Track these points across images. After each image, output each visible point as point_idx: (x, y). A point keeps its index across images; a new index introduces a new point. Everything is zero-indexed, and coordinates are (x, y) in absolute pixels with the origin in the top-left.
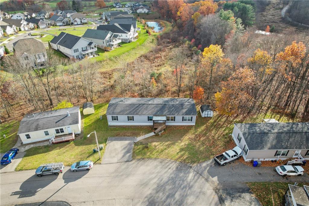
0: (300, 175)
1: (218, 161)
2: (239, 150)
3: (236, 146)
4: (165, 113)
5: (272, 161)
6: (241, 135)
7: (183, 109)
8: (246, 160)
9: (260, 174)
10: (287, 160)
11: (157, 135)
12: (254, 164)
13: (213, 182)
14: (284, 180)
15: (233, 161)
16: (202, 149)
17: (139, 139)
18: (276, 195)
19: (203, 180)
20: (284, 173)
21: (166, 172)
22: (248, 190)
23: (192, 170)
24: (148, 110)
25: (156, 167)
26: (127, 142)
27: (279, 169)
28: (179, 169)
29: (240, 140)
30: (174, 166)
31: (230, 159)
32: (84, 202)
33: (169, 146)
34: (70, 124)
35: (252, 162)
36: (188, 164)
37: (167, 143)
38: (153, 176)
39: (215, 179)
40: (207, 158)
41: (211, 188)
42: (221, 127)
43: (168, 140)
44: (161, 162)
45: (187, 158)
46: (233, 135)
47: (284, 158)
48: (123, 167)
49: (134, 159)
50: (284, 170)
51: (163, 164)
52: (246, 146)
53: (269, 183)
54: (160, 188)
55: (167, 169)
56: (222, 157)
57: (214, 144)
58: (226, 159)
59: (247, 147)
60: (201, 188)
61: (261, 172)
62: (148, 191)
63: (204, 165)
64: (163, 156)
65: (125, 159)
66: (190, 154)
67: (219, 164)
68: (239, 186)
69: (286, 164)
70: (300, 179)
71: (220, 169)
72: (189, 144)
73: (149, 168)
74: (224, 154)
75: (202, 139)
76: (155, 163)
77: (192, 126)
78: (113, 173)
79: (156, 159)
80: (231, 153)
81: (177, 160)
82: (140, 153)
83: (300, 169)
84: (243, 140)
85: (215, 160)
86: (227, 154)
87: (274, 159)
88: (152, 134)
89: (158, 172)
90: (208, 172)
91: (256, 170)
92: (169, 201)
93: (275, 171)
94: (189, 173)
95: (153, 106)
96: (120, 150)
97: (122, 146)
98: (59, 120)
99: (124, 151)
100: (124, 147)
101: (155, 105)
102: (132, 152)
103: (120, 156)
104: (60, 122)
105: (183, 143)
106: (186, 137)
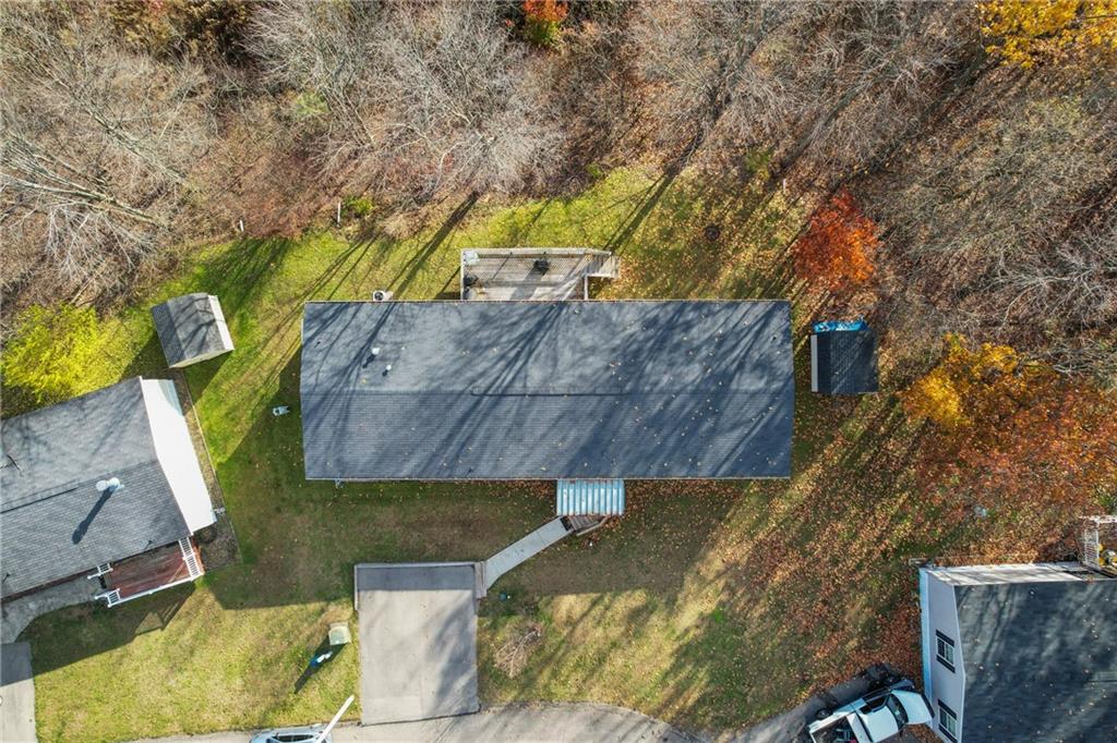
16: (766, 647)
33: (631, 625)
36: (700, 735)
37: (621, 606)
40: (779, 703)
44: (595, 723)
49: (486, 703)
51: (604, 733)
72: (717, 615)
79: (573, 705)
88: (555, 531)
95: (554, 409)
96: (422, 646)
97: (426, 627)
98: (83, 518)
99: (442, 663)
100: (434, 632)
101: (563, 403)
102: (474, 669)
103: (430, 682)
104: (93, 529)
105: (693, 611)
106: (716, 561)
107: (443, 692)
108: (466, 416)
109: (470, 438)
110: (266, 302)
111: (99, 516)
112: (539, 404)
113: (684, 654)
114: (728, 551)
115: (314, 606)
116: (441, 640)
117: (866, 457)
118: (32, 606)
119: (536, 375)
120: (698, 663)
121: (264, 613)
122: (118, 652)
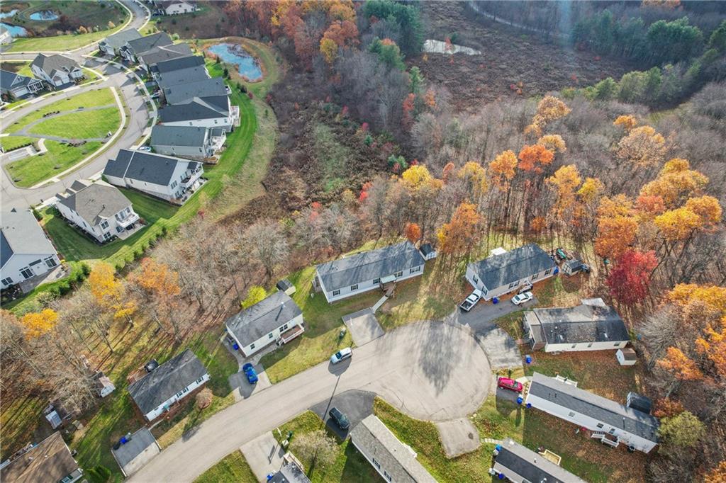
0: (530, 300)
1: (464, 308)
2: (478, 292)
3: (474, 289)
4: (390, 271)
5: (508, 294)
6: (477, 277)
7: (406, 260)
8: (486, 300)
9: (501, 309)
10: (519, 289)
11: (390, 298)
12: (494, 301)
13: (467, 329)
14: (520, 308)
15: (476, 305)
16: (443, 301)
17: (375, 308)
18: (516, 323)
19: (457, 329)
20: (519, 302)
21: (422, 335)
22: (495, 327)
23: (444, 325)
24: (371, 271)
25: (411, 332)
26: (366, 316)
27: (514, 299)
28: (433, 327)
29: (476, 282)
30: (427, 325)
31: (473, 304)
32: (370, 384)
33: (411, 307)
34: (294, 317)
35: (492, 300)
36: (439, 320)
37: (406, 305)
38: (413, 341)
39: (467, 325)
40: (452, 308)
41: (467, 334)
42: (450, 269)
43: (406, 301)
44: (413, 326)
45: (435, 314)
46: (466, 277)
47: (517, 288)
48: (381, 342)
49: (385, 332)
50: (518, 299)
51: (416, 327)
52: (485, 287)
53: (509, 315)
54: (426, 349)
55: (422, 331)
56: (466, 304)
57: (452, 292)
58: (470, 305)
59: (486, 289)
60: (459, 336)
61: (501, 307)
62: (418, 355)
63: (452, 315)
64: (411, 320)
65: (376, 334)
66: (435, 309)
67: (466, 311)
68: (488, 325)
69: (518, 294)
70: (531, 303)
71: (468, 315)
72: (428, 299)
73: (405, 335)
74: (467, 300)
75: (438, 289)
76: (408, 329)
77: (420, 276)
78: (376, 351)
79: (406, 324)
80: (473, 297)
81: (426, 319)
82: (387, 324)
83: (530, 294)
84: (480, 281)
85: (462, 309)
86: (470, 300)
87: (508, 292)
88: (384, 298)
89: (416, 337)
90: (459, 321)
91: (497, 306)
92: (439, 356)
93: (512, 302)
94: (443, 327)
95: (373, 265)
96: (364, 326)
97: (364, 323)
98: (276, 315)
99: (370, 327)
100: (366, 322)
101: (375, 264)
102: (378, 325)
103: (369, 333)
104: (280, 317)
105: (423, 300)
106: (422, 291)
107: (373, 333)
108: (356, 272)
109: (358, 275)
110: (300, 281)
111: (281, 314)
112: (370, 266)
113: (425, 307)
114: (424, 289)
115: (334, 330)
116: (368, 324)
117: (443, 267)
118: (260, 355)
119: (367, 262)
120: (430, 307)
121: (322, 336)
122: (286, 358)
